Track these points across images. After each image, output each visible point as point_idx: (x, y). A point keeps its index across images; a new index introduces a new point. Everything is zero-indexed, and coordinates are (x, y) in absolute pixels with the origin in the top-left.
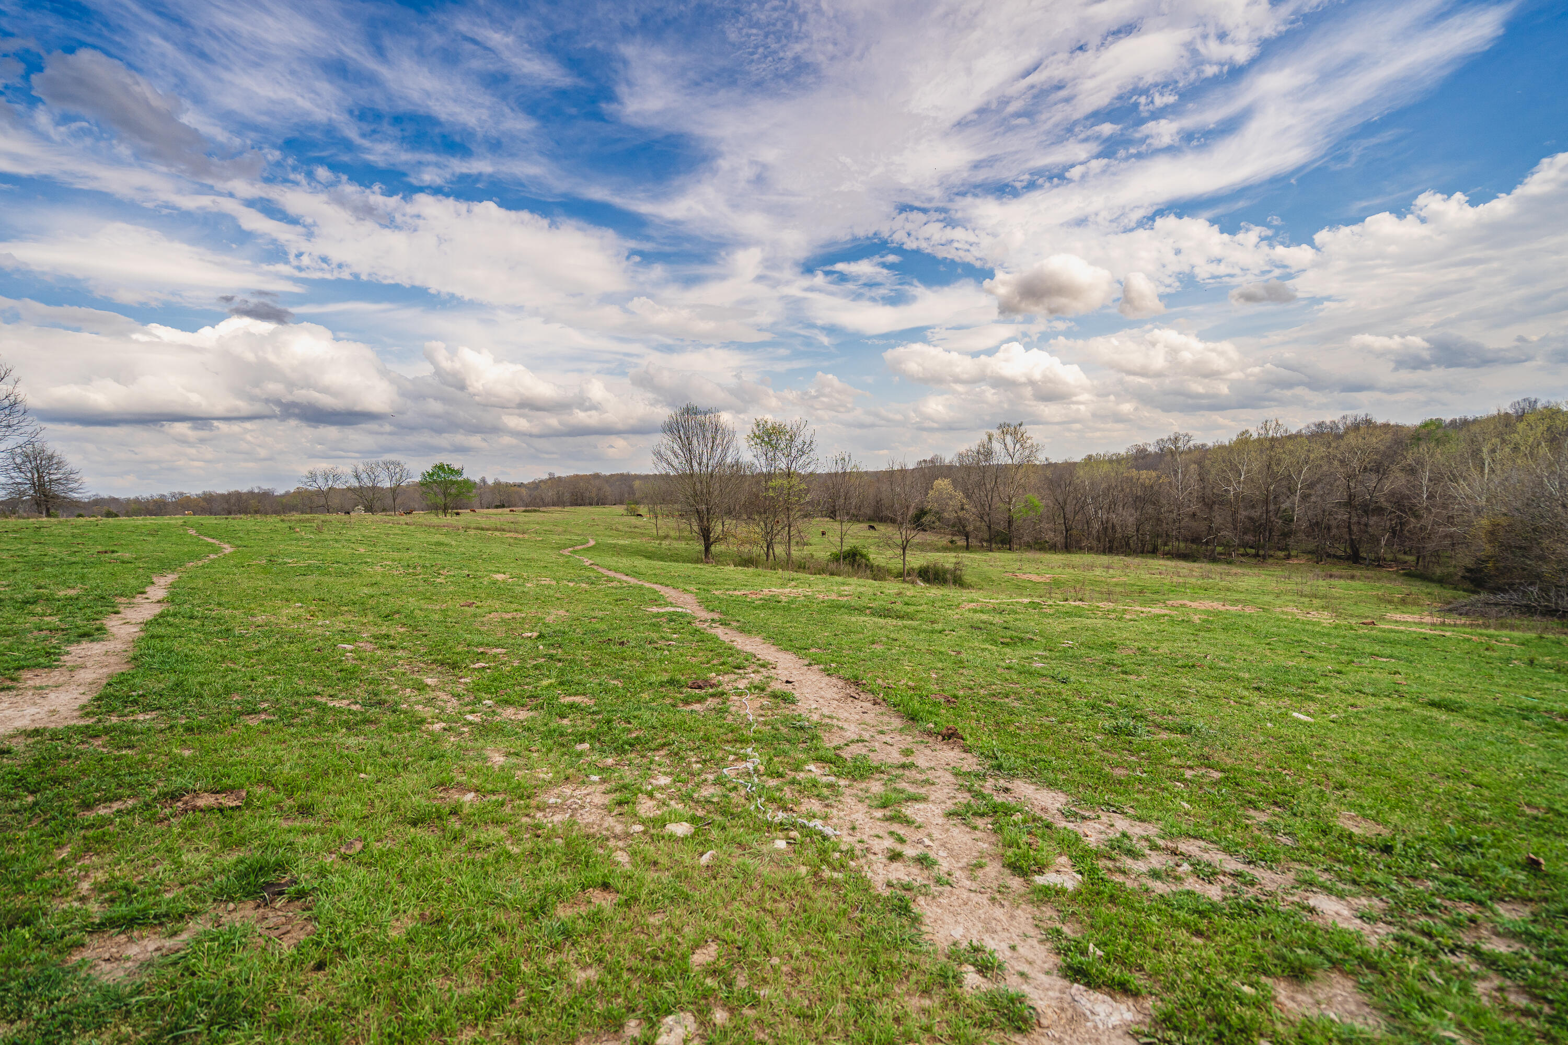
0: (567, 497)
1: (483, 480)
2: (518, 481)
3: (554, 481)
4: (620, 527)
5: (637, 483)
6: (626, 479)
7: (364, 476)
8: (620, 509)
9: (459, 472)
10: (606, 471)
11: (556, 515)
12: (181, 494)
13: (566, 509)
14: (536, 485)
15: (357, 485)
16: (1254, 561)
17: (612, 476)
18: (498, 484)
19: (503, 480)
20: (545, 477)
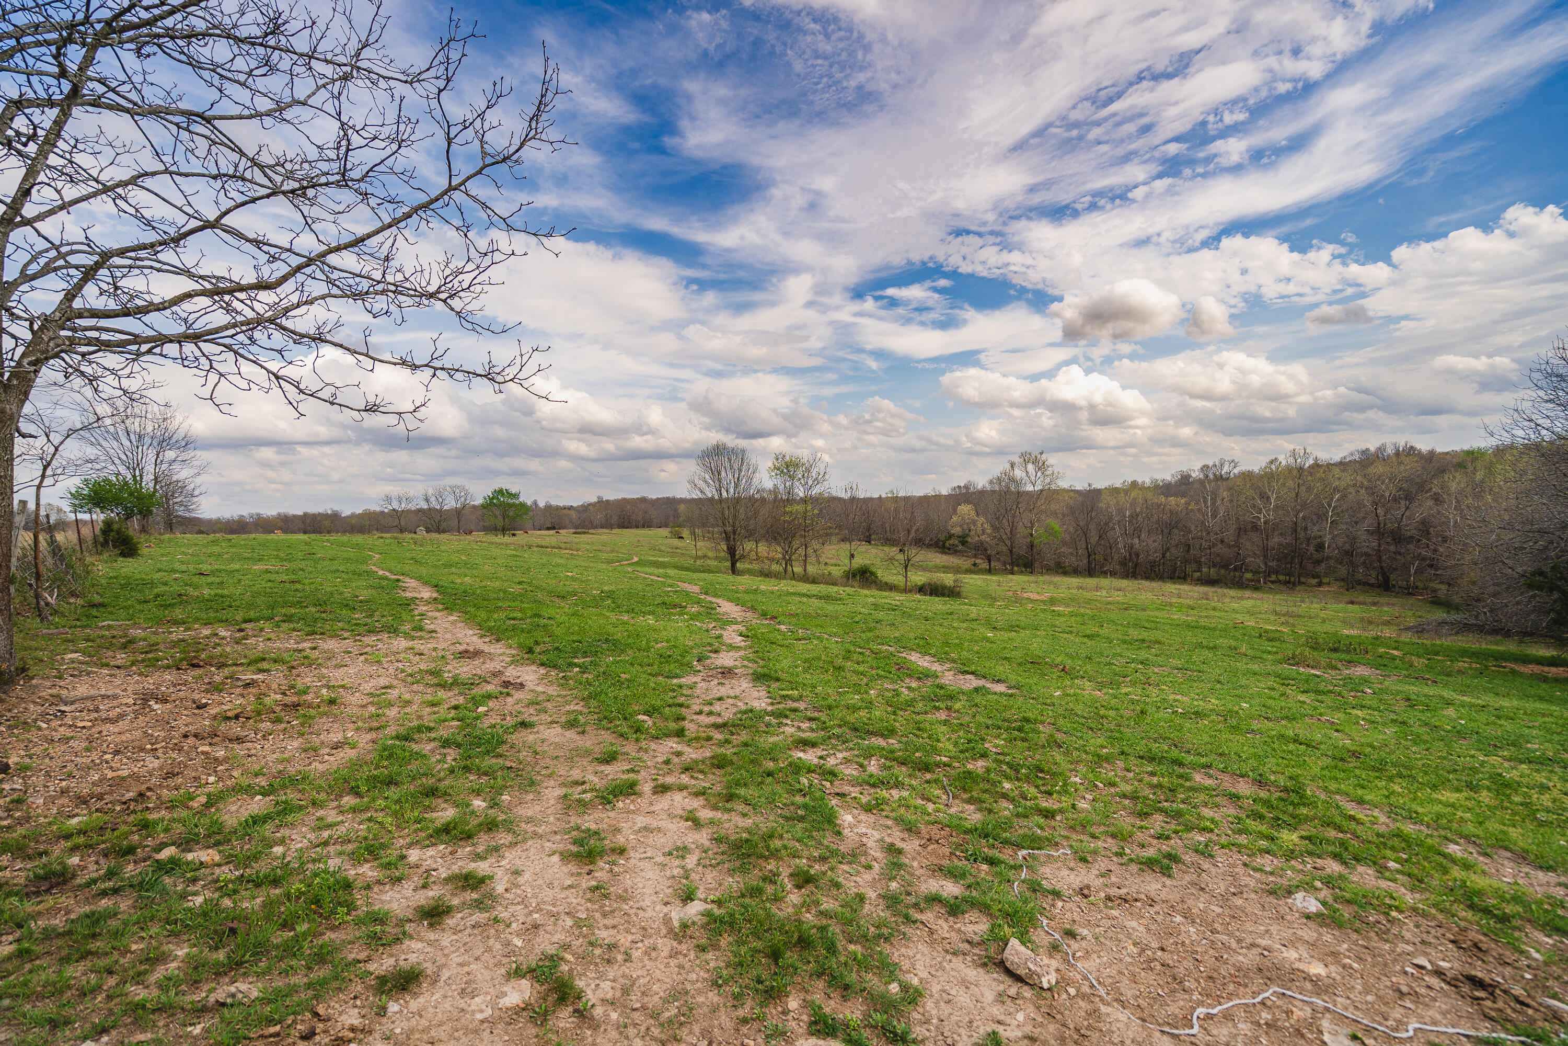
0: (615, 519)
1: (535, 503)
2: (568, 504)
3: (602, 504)
4: (663, 548)
5: (682, 507)
6: (671, 503)
7: (433, 499)
8: (665, 532)
9: (516, 496)
10: (653, 494)
11: (604, 537)
12: (258, 515)
13: (614, 531)
14: (585, 508)
15: (425, 507)
16: (1283, 587)
17: (658, 499)
18: (549, 507)
19: (554, 502)
20: (594, 499)
